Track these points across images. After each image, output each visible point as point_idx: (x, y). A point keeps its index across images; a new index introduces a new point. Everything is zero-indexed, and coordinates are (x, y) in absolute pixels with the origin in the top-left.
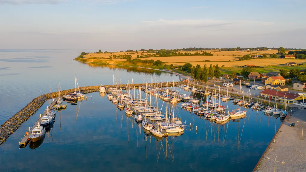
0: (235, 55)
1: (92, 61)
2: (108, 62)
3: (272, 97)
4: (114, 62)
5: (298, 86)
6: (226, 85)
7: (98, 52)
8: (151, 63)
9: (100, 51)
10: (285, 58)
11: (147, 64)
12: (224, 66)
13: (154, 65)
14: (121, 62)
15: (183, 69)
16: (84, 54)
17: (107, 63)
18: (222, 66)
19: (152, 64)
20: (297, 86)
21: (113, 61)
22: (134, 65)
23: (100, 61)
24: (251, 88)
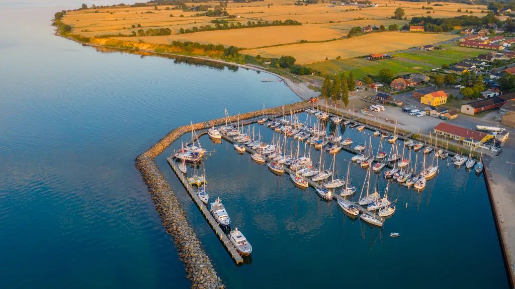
0: (333, 22)
1: (103, 42)
2: (136, 45)
3: (451, 136)
4: (148, 46)
5: (468, 109)
6: (376, 109)
7: (80, 9)
8: (219, 50)
9: (84, 7)
10: (410, 30)
11: (213, 52)
12: (340, 57)
13: (228, 55)
14: (162, 47)
15: (280, 66)
16: (59, 16)
17: (134, 48)
18: (337, 58)
19: (222, 53)
20: (466, 109)
21: (147, 44)
22: (188, 53)
23: (120, 42)
24: (412, 114)
